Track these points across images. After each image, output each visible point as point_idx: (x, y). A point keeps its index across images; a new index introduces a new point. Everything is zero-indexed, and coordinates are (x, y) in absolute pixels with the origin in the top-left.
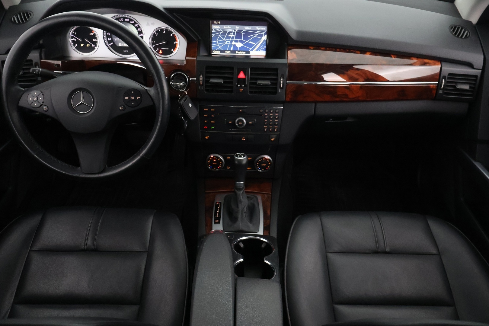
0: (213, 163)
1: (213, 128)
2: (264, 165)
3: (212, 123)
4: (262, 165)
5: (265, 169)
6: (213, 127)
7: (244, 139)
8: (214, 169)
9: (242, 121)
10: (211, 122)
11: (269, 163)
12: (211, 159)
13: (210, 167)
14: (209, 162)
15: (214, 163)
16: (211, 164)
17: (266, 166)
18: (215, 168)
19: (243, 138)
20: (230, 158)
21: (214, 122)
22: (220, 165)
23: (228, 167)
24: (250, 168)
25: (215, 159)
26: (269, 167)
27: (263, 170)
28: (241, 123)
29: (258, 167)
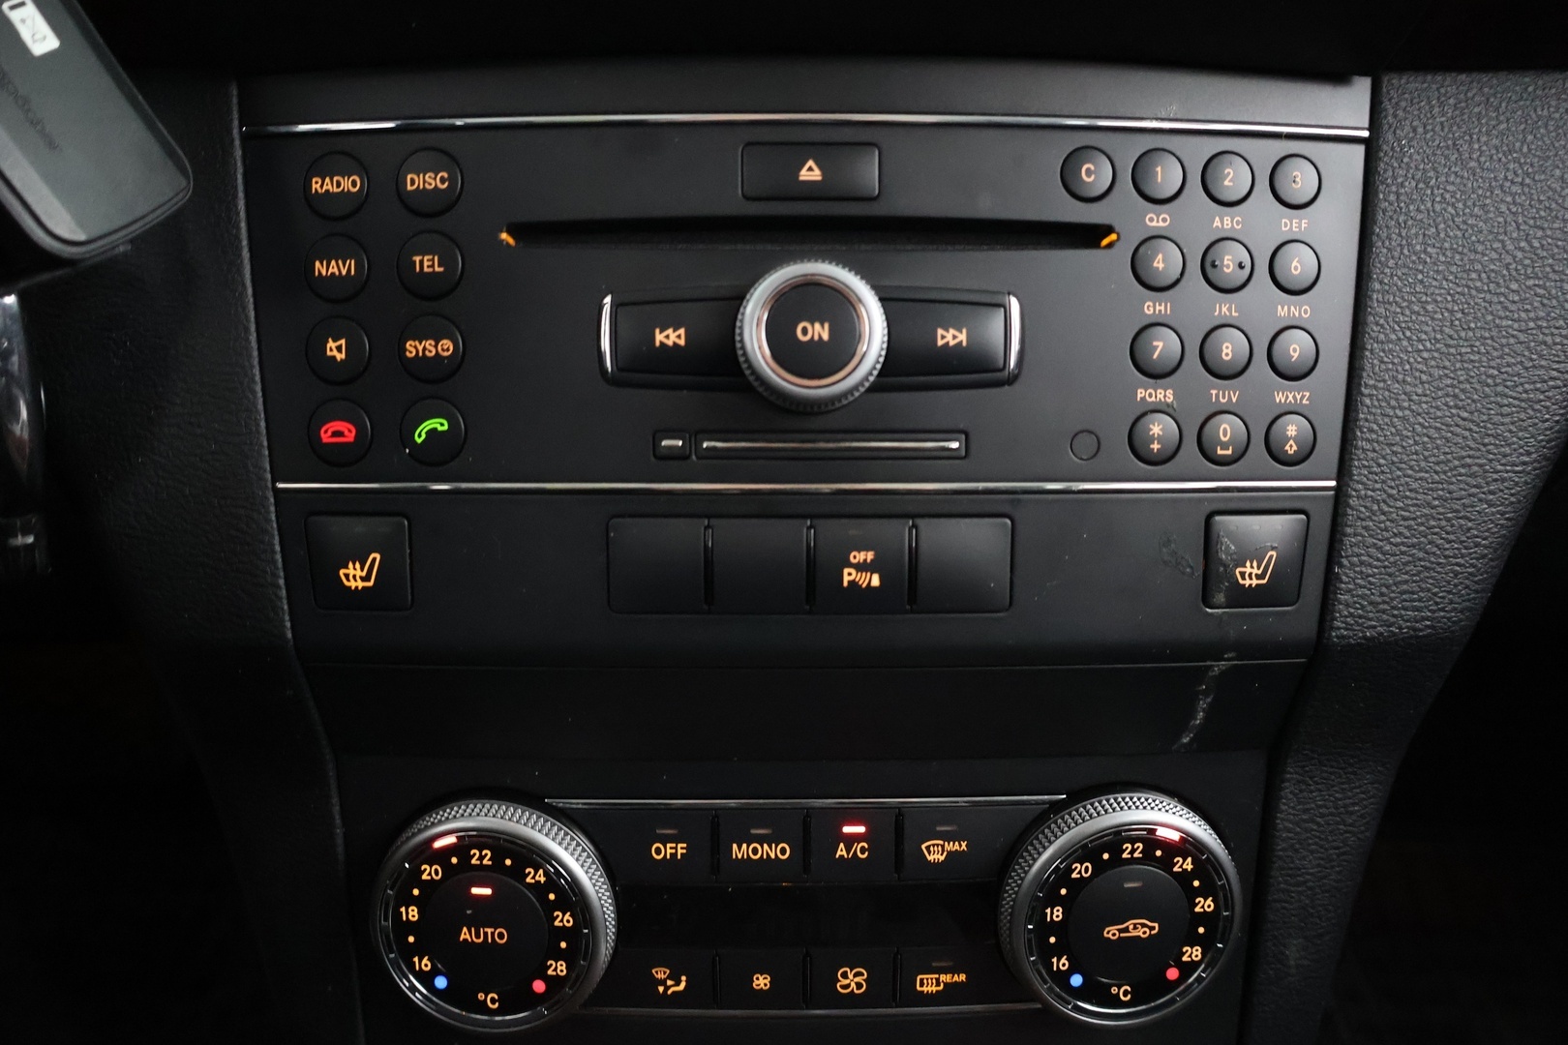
0: (465, 935)
1: (432, 432)
2: (1140, 929)
3: (421, 360)
4: (1111, 932)
5: (1148, 988)
6: (440, 424)
7: (861, 567)
8: (482, 1008)
9: (837, 306)
10: (412, 348)
11: (1205, 905)
12: (430, 872)
13: (427, 979)
14: (413, 913)
15: (476, 924)
16: (436, 936)
17: (1164, 948)
18: (491, 999)
19: (859, 557)
20: (681, 849)
21: (446, 346)
22: (559, 956)
23: (660, 973)
24: (953, 971)
25: (481, 875)
26: (1193, 953)
27: (1123, 992)
28: (820, 331)
29: (1063, 963)
